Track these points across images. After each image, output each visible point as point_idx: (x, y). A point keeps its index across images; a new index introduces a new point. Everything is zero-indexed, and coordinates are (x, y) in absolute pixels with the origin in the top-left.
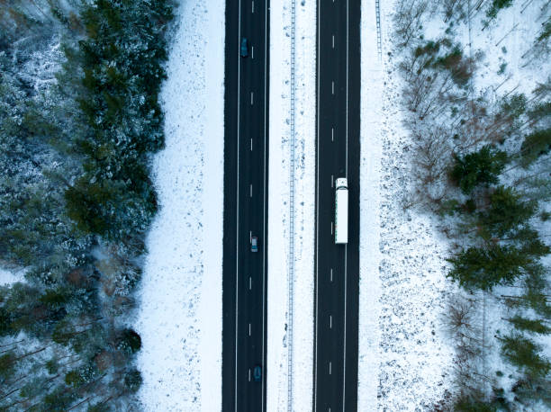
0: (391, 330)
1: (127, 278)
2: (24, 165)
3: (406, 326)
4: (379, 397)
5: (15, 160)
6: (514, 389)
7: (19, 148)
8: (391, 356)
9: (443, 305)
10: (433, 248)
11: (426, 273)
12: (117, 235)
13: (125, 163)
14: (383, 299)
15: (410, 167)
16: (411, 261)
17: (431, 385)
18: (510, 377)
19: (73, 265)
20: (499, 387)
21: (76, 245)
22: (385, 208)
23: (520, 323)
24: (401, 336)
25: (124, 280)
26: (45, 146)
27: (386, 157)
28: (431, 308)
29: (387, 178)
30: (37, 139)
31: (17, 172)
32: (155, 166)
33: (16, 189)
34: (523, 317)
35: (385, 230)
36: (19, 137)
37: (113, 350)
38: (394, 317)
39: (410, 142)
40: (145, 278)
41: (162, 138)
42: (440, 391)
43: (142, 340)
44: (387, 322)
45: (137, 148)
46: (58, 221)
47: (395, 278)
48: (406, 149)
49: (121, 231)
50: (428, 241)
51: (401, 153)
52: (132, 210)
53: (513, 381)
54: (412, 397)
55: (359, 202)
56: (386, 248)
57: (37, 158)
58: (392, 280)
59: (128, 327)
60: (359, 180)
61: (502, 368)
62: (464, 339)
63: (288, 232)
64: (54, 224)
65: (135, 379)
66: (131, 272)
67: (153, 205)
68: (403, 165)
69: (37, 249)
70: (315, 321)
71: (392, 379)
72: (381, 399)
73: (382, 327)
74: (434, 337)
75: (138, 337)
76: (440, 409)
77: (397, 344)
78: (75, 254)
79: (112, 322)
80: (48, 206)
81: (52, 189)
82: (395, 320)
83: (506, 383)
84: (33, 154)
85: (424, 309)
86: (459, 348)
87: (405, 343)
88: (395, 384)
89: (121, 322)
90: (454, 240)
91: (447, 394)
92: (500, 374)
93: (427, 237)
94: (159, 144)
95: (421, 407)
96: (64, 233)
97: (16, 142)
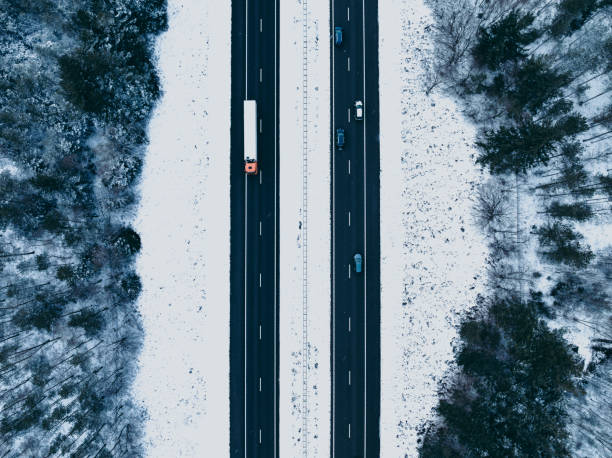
0: (415, 228)
1: (126, 166)
2: (14, 46)
3: (432, 224)
4: (404, 304)
5: (5, 40)
6: (554, 293)
7: (10, 26)
8: (416, 257)
9: (472, 197)
10: (459, 136)
11: (452, 162)
12: (115, 115)
13: (125, 38)
14: (406, 192)
15: (432, 47)
16: (436, 150)
17: (462, 289)
18: (549, 278)
19: (67, 150)
20: (537, 291)
21: (70, 129)
22: (407, 93)
23: (557, 211)
24: (427, 234)
25: (122, 167)
26: (38, 26)
27: (407, 39)
28: (459, 201)
29: (408, 60)
30: (29, 18)
31: (7, 52)
32: (156, 48)
33: (7, 69)
34: (561, 204)
35: (407, 116)
36: (10, 14)
37: (110, 247)
38: (418, 212)
39: (432, 21)
40: (146, 170)
41: (165, 17)
42: (473, 295)
43: (142, 241)
44: (411, 219)
45: (137, 24)
46: (52, 103)
47: (419, 169)
48: (427, 28)
49: (119, 111)
50: (454, 127)
51: (422, 33)
52: (132, 88)
53: (553, 284)
54: (441, 303)
55: (378, 87)
56: (408, 137)
57: (29, 39)
58: (416, 171)
59: (126, 225)
60: (377, 63)
61: (539, 268)
62: (497, 234)
63: (301, 120)
64: (46, 105)
65: (134, 284)
66: (130, 160)
67: (154, 88)
68: (425, 47)
69: (28, 134)
70: (332, 219)
71: (417, 283)
72: (406, 306)
73: (406, 224)
74: (464, 234)
75: (138, 237)
76: (472, 316)
77: (422, 243)
78: (68, 138)
79: (109, 220)
80: (41, 85)
81: (45, 69)
82: (420, 216)
83: (544, 286)
84: (26, 35)
85: (452, 203)
86: (492, 245)
87: (431, 242)
88: (421, 289)
89: (118, 219)
90: (482, 126)
91: (481, 300)
92: (537, 275)
93: (453, 123)
94: (161, 25)
95: (451, 315)
96: (57, 114)
97: (7, 19)
